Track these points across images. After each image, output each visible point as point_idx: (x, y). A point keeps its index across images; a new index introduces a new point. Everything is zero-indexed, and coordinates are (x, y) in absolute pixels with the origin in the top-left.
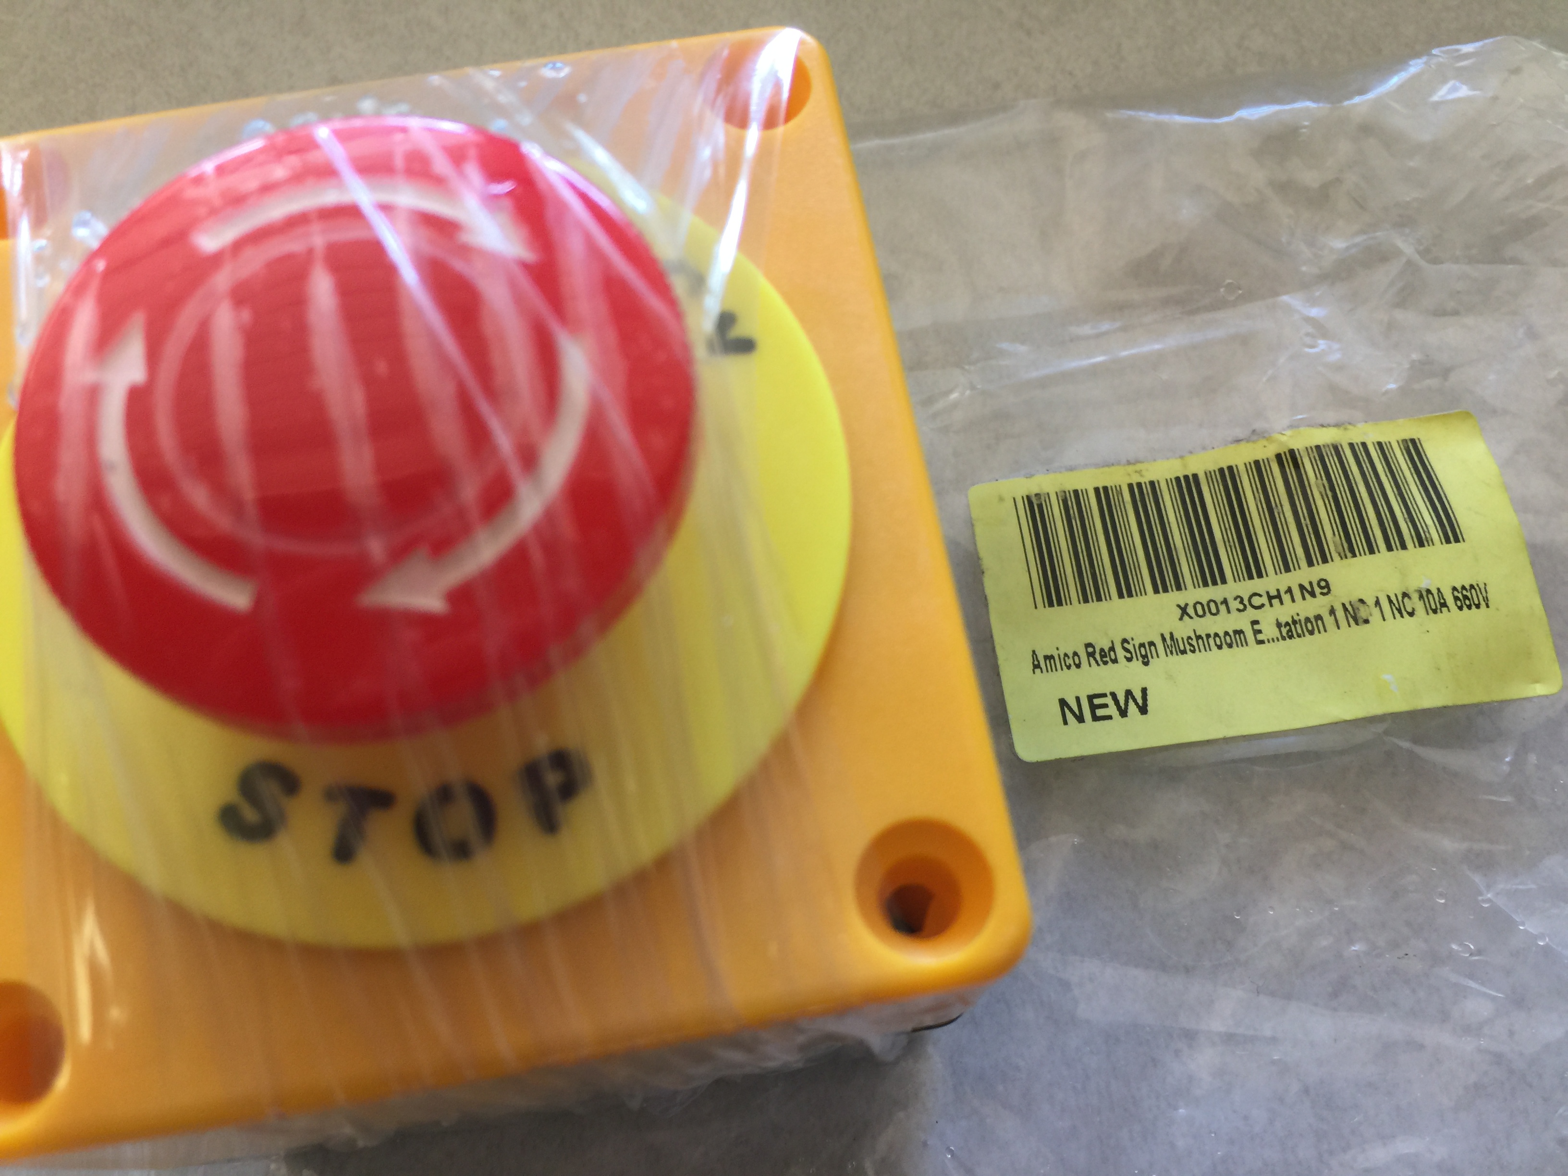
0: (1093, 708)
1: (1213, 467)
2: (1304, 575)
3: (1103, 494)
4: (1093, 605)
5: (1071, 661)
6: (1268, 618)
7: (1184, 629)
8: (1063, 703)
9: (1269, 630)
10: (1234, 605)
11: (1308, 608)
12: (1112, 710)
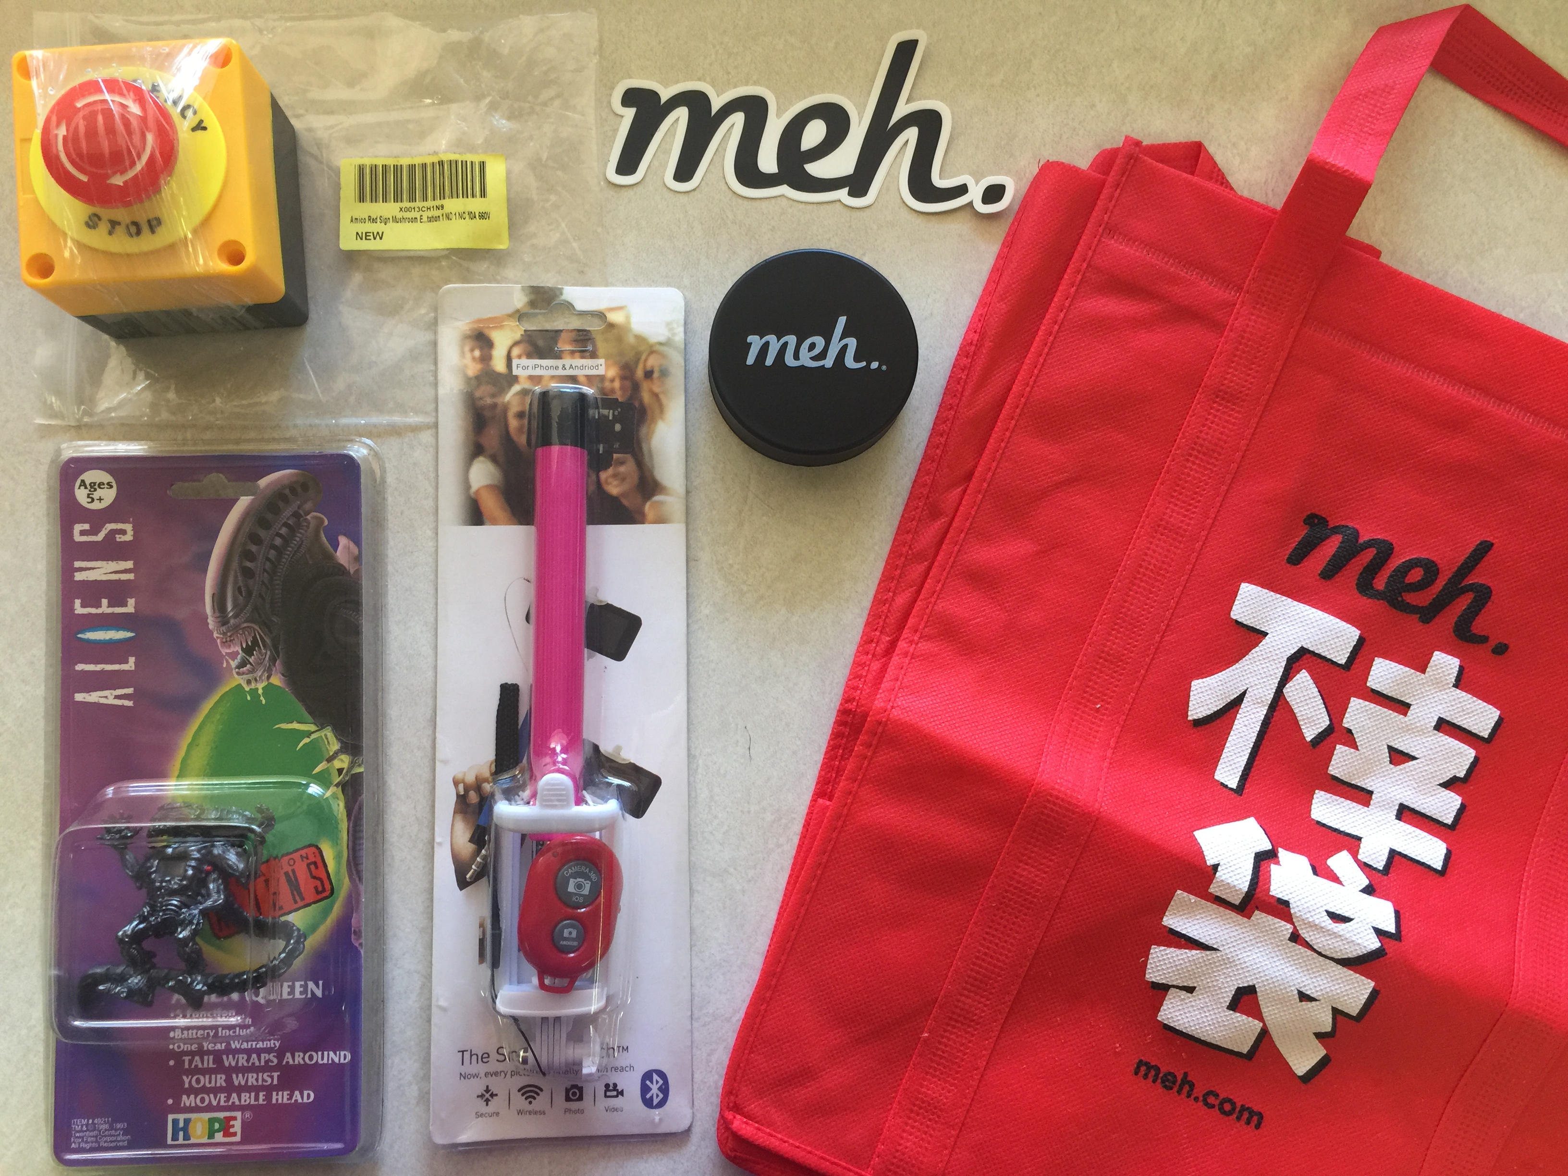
0: (366, 236)
1: (421, 163)
2: (438, 202)
3: (385, 167)
4: (374, 204)
5: (363, 221)
6: (426, 215)
7: (399, 215)
8: (357, 233)
9: (425, 219)
10: (417, 209)
11: (437, 213)
12: (372, 237)
